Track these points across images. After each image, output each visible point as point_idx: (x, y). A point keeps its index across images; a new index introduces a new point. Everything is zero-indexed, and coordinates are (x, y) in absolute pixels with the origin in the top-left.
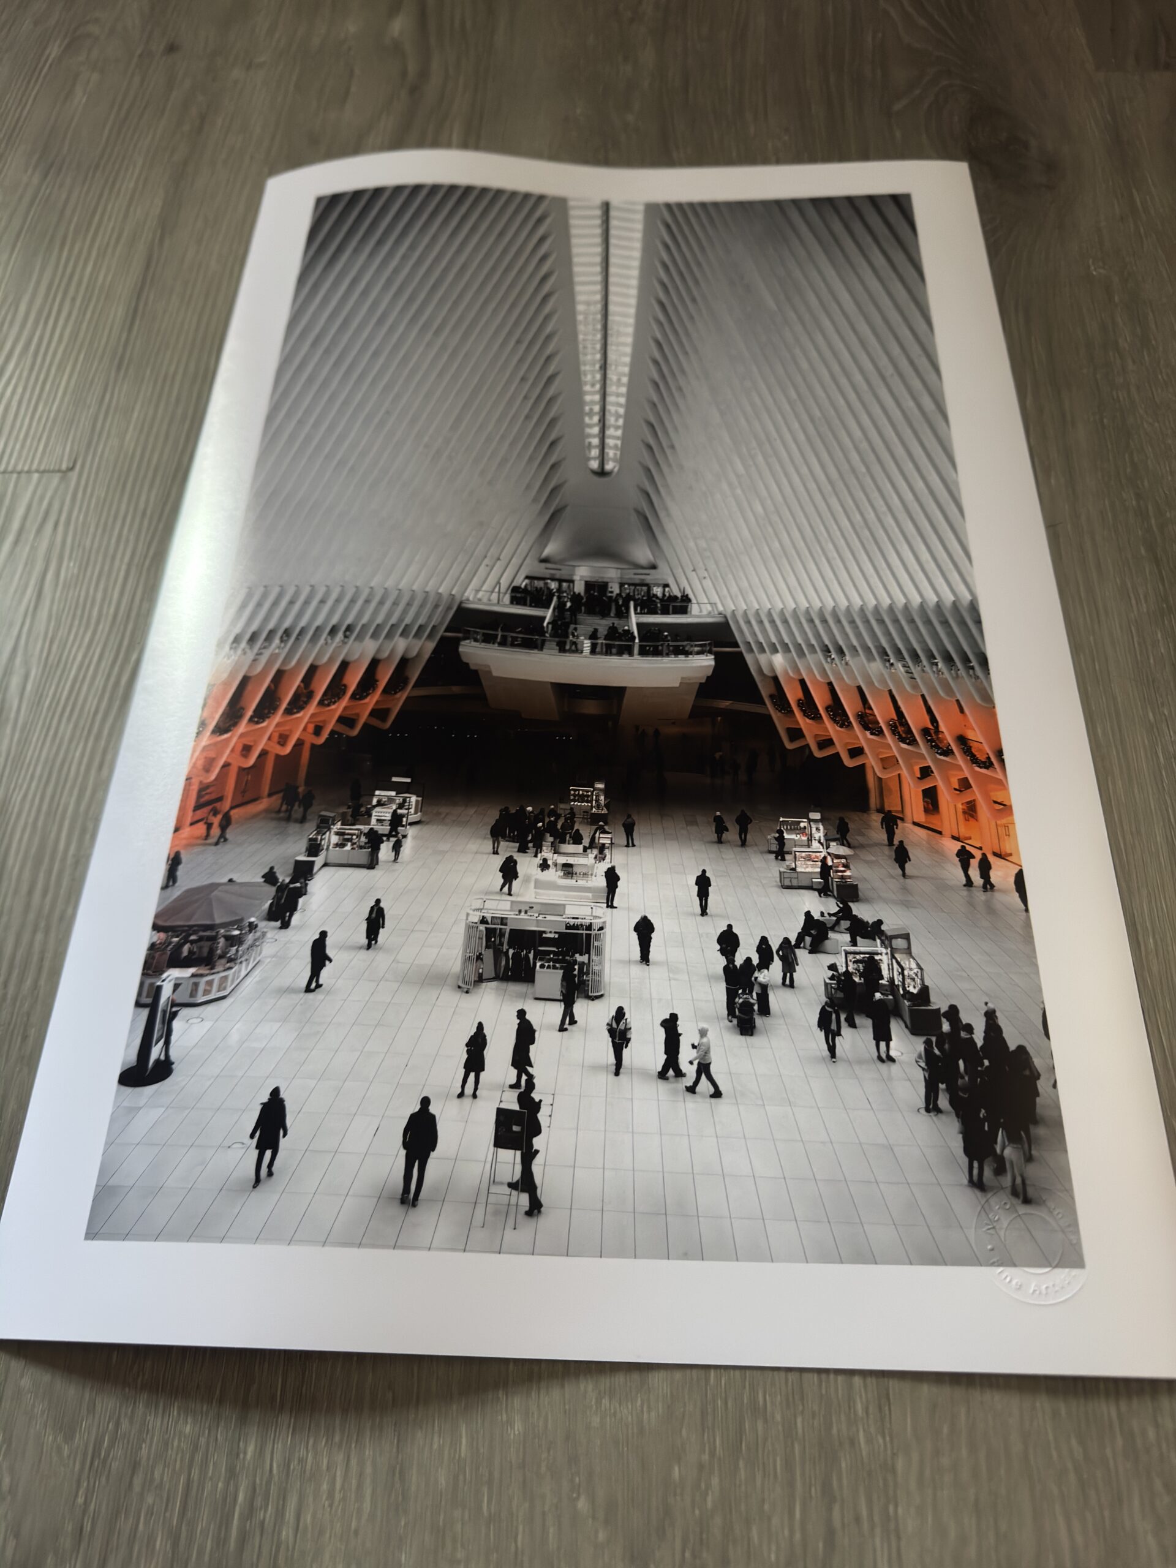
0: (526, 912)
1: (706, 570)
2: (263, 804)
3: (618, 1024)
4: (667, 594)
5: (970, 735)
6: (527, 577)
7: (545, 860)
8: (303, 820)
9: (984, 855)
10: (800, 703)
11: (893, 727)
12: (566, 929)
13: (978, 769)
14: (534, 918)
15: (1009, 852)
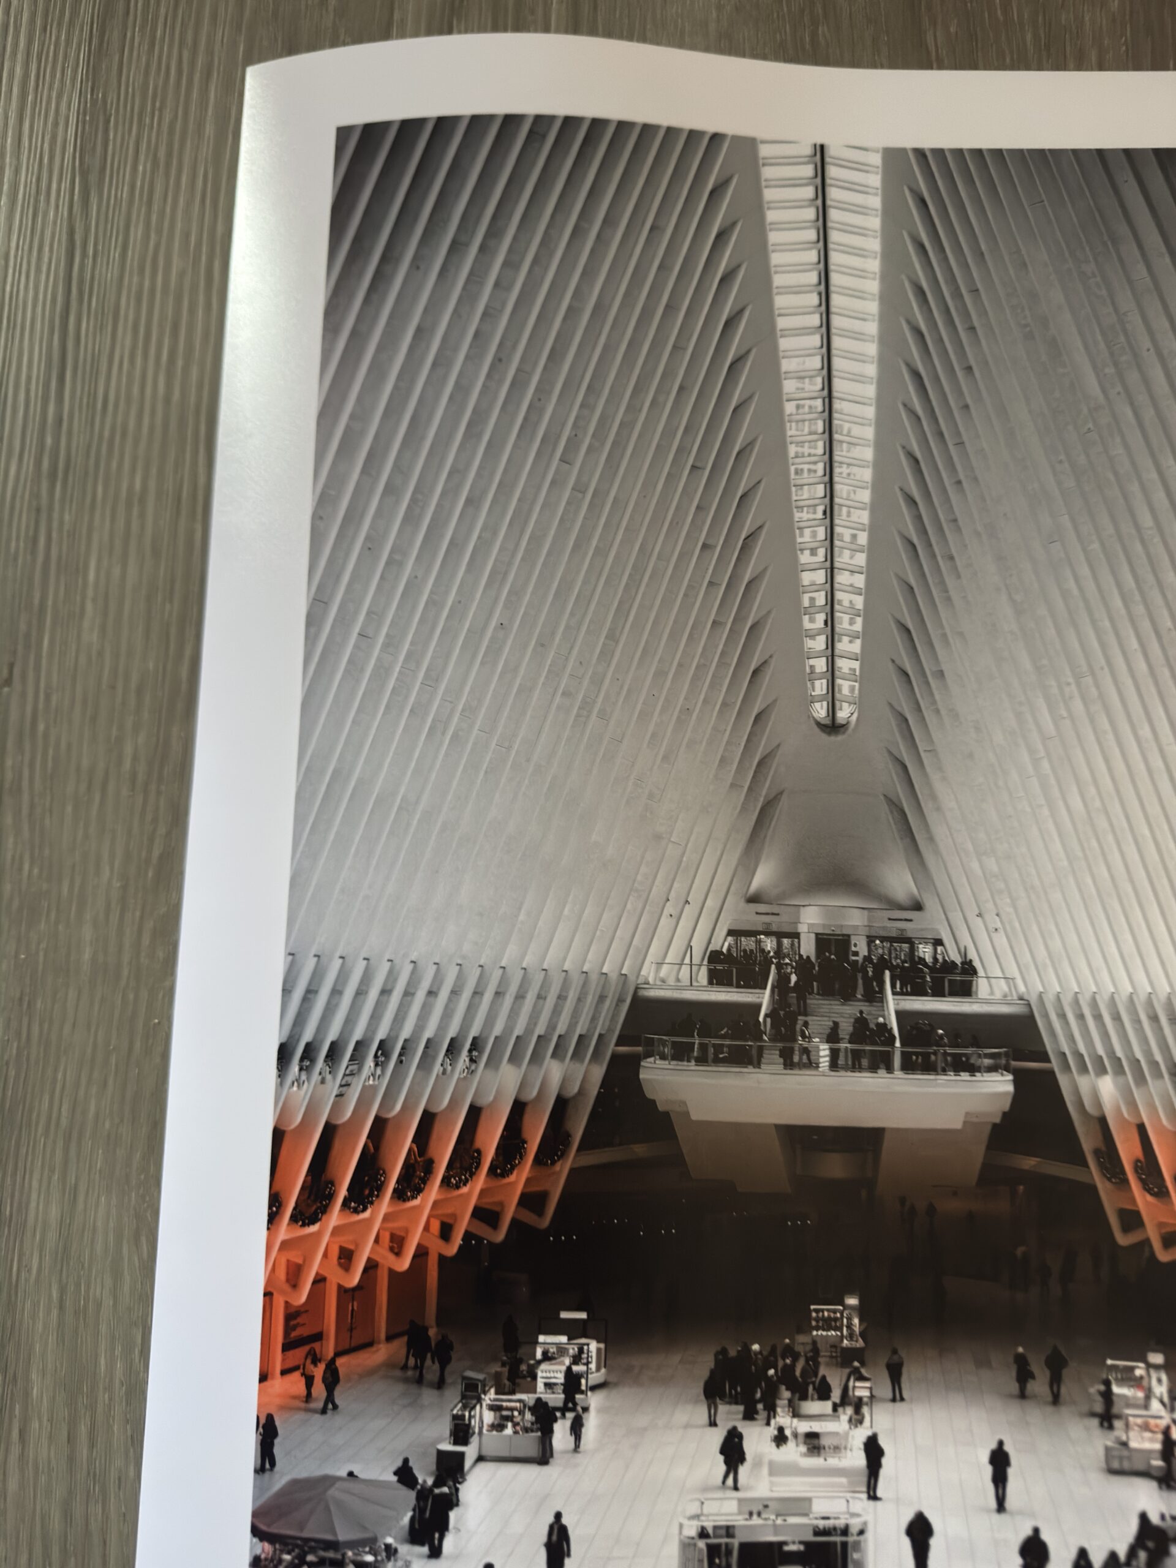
0: (759, 1514)
1: (998, 915)
2: (381, 1353)
4: (940, 957)
6: (731, 933)
7: (781, 1430)
8: (440, 1385)
10: (1137, 1167)
12: (814, 1536)
14: (770, 1522)
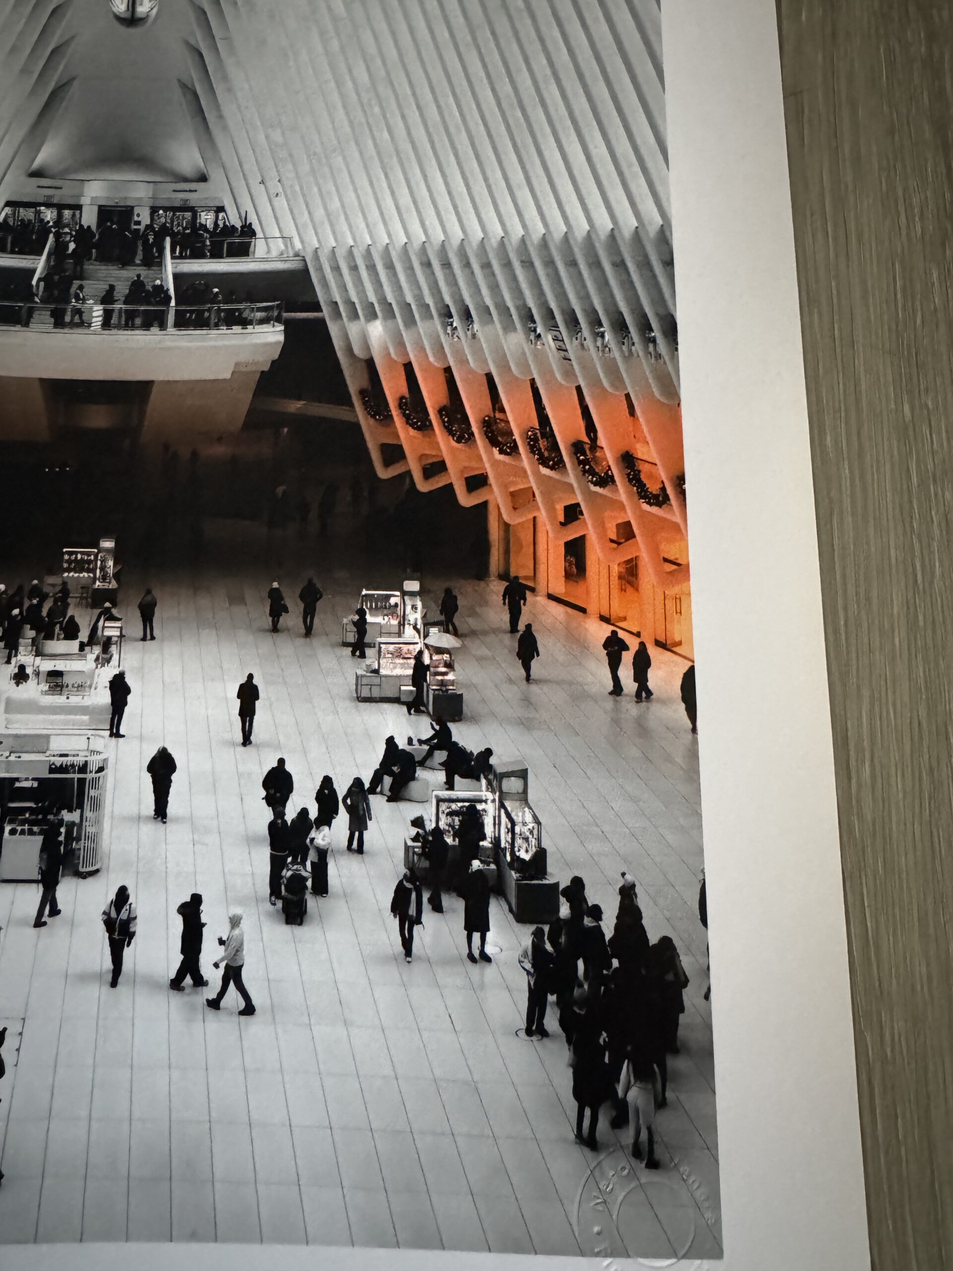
1: (279, 181)
3: (118, 912)
4: (221, 224)
5: (640, 452)
6: (8, 204)
7: (22, 668)
9: (642, 645)
10: (402, 404)
11: (531, 440)
12: (50, 773)
13: (646, 507)
14: (4, 758)
15: (677, 639)
